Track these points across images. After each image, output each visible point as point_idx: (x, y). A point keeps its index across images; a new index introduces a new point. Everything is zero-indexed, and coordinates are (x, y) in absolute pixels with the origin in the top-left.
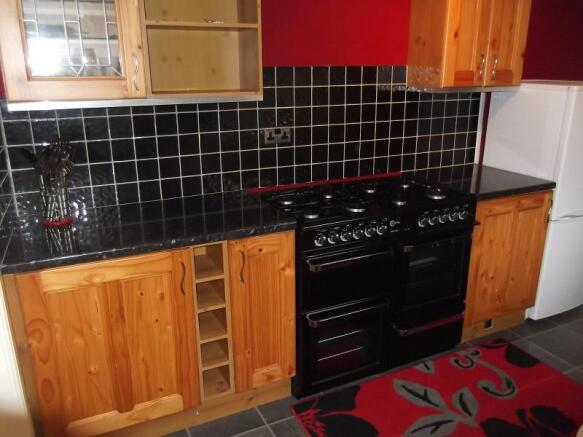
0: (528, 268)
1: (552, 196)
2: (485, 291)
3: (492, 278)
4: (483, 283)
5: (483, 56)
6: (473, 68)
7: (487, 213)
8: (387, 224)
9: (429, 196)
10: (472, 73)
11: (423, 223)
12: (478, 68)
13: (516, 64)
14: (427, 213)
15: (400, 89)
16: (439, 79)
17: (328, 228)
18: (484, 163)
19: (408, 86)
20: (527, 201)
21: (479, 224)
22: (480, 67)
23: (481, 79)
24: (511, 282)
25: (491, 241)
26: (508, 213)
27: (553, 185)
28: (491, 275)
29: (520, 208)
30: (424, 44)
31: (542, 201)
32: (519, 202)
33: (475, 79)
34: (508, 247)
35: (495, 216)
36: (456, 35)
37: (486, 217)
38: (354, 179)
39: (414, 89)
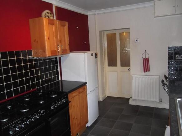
0: (85, 111)
1: (86, 87)
2: (75, 123)
3: (76, 118)
4: (74, 121)
5: (58, 45)
6: (56, 49)
7: (71, 97)
8: (40, 112)
9: (51, 96)
10: (56, 51)
11: (53, 108)
12: (57, 49)
13: (67, 47)
14: (53, 103)
15: (30, 58)
16: (46, 54)
17: (15, 123)
18: (63, 79)
19: (33, 57)
20: (81, 90)
21: (70, 102)
22: (58, 49)
23: (59, 52)
24: (81, 117)
25: (74, 106)
26: (77, 95)
27: (86, 83)
28: (76, 117)
29: (80, 93)
30: (37, 42)
31: (85, 88)
32: (79, 91)
33: (57, 53)
34: (79, 106)
35: (73, 97)
36: (49, 39)
37: (71, 98)
38: (18, 95)
39: (36, 58)
